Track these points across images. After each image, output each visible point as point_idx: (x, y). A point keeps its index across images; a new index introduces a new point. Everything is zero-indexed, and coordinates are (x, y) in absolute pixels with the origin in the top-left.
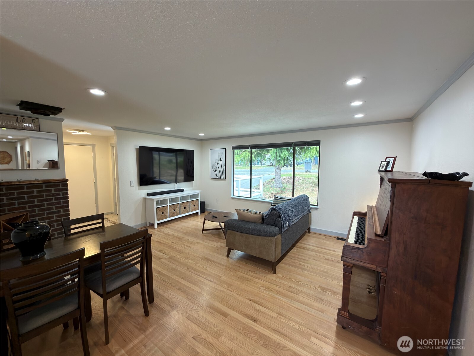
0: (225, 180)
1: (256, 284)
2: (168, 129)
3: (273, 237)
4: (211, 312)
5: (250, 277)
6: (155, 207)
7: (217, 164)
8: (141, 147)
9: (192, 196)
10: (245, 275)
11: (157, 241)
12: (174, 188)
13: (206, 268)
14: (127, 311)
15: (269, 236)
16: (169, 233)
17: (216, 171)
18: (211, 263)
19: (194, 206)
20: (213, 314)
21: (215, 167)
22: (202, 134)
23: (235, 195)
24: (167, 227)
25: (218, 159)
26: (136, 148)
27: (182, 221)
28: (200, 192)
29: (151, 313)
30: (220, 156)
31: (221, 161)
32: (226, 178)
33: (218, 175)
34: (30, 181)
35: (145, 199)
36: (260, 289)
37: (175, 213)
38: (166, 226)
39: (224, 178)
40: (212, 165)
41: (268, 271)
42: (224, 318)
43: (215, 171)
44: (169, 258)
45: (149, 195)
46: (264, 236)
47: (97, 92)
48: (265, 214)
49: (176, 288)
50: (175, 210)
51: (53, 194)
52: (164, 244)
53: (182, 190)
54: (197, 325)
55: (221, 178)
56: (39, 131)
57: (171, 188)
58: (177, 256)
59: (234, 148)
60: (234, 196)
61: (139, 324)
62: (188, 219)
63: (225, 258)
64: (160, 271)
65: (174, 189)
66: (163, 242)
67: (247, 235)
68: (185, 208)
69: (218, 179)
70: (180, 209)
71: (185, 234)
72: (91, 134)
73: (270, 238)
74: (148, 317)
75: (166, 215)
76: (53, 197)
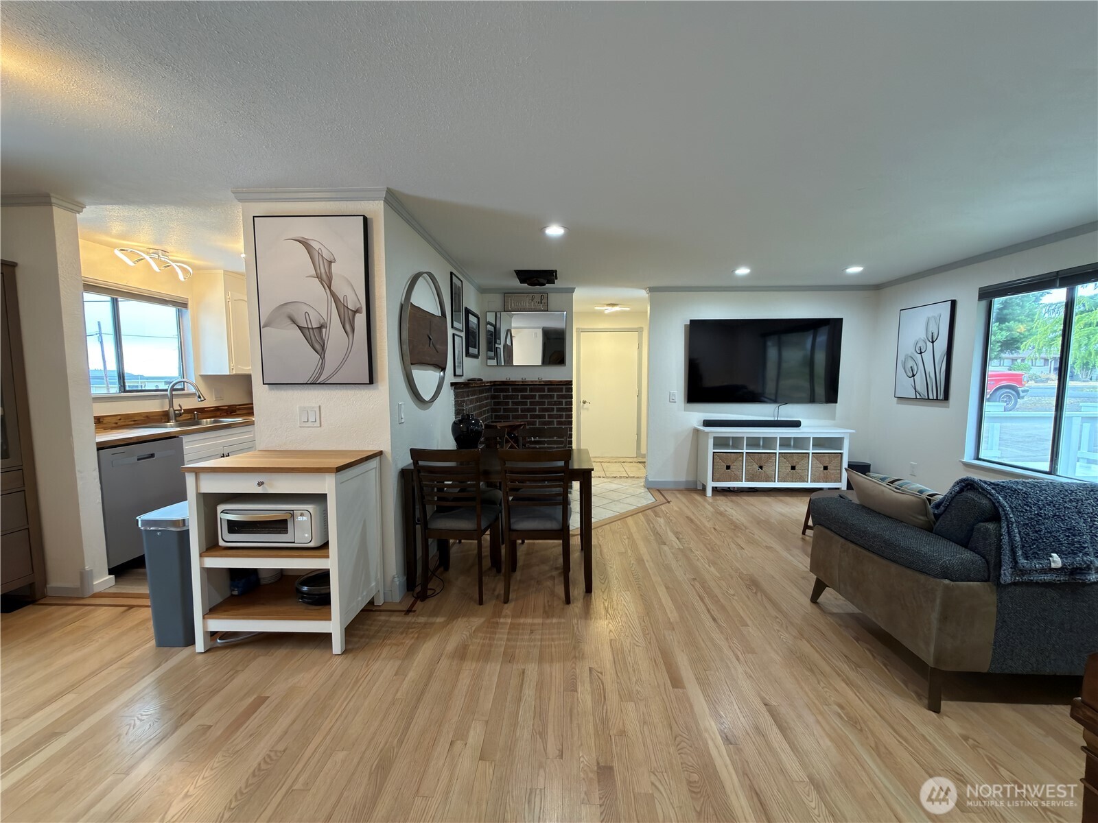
0: (944, 403)
1: (826, 689)
2: (743, 271)
3: (936, 576)
4: (655, 661)
5: (827, 669)
6: (711, 450)
7: (921, 353)
8: (694, 323)
9: (819, 442)
10: (816, 657)
11: (687, 517)
12: (774, 417)
13: (734, 595)
14: (554, 585)
15: (922, 571)
16: (726, 511)
17: (913, 376)
18: (756, 593)
19: (826, 468)
20: (657, 665)
21: (910, 363)
22: (854, 270)
23: (981, 456)
24: (732, 501)
25: (923, 336)
26: (685, 325)
27: (780, 498)
28: (850, 433)
29: (575, 604)
30: (933, 328)
31: (933, 342)
32: (946, 397)
33: (921, 387)
34: (532, 381)
35: (696, 431)
36: (825, 707)
37: (760, 472)
38: (734, 498)
39: (941, 396)
40: (901, 358)
41: (916, 693)
42: (669, 684)
43: (911, 375)
44: (679, 549)
45: (708, 423)
46: (909, 566)
47: (555, 231)
48: (938, 498)
49: (641, 595)
50: (761, 467)
51: (555, 402)
52: (696, 525)
53: (796, 424)
54: (614, 658)
55: (931, 397)
56: (547, 311)
57: (765, 416)
58: (696, 553)
59: (987, 295)
60: (978, 459)
61: (549, 606)
62: (799, 498)
63: (806, 601)
64: (643, 561)
65: (772, 419)
66: (698, 522)
67: (859, 549)
68: (793, 468)
69: (919, 399)
70: (777, 466)
71: (758, 524)
72: (628, 309)
73: (922, 578)
74: (567, 606)
75: (739, 473)
76: (555, 407)
